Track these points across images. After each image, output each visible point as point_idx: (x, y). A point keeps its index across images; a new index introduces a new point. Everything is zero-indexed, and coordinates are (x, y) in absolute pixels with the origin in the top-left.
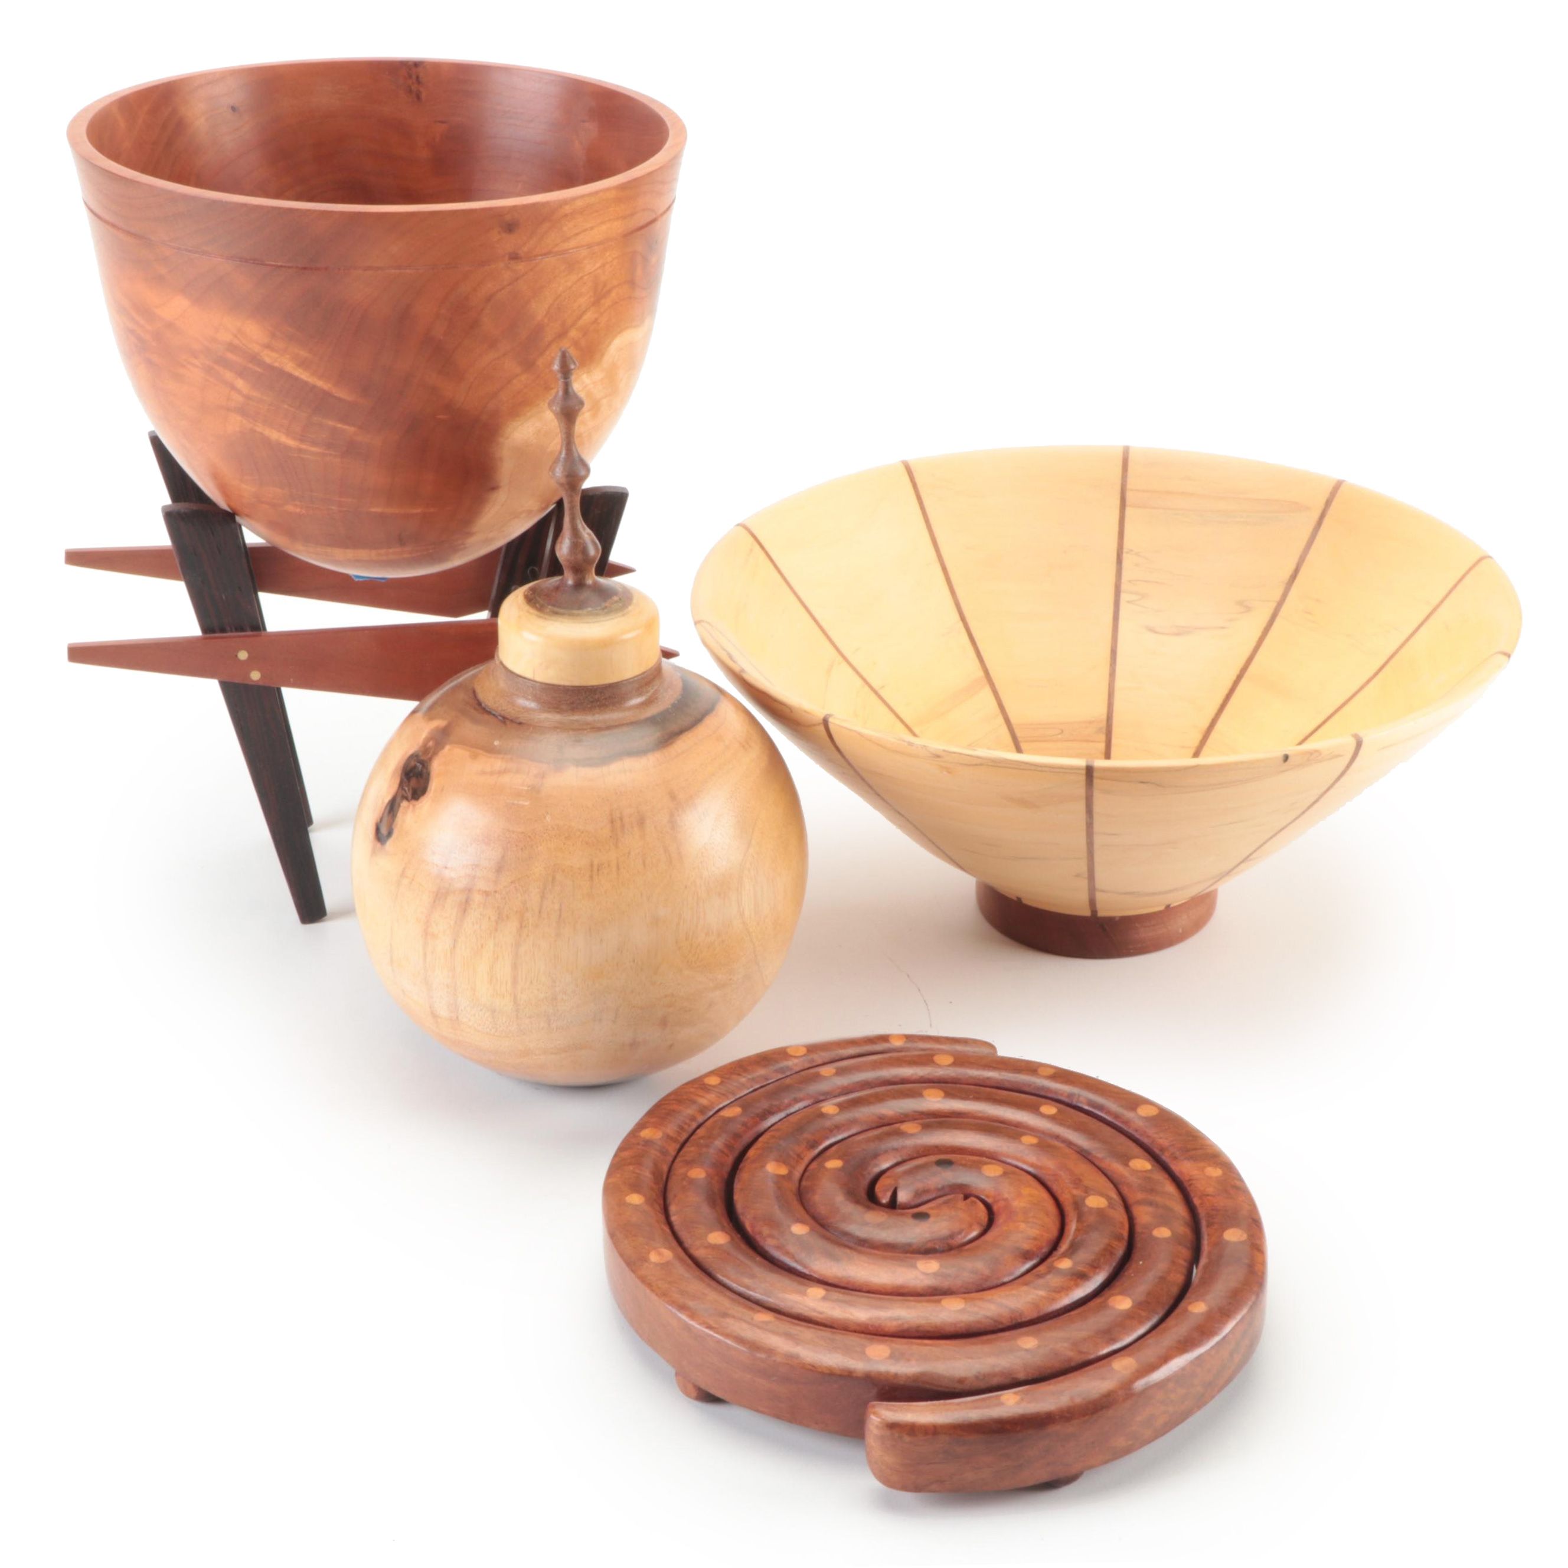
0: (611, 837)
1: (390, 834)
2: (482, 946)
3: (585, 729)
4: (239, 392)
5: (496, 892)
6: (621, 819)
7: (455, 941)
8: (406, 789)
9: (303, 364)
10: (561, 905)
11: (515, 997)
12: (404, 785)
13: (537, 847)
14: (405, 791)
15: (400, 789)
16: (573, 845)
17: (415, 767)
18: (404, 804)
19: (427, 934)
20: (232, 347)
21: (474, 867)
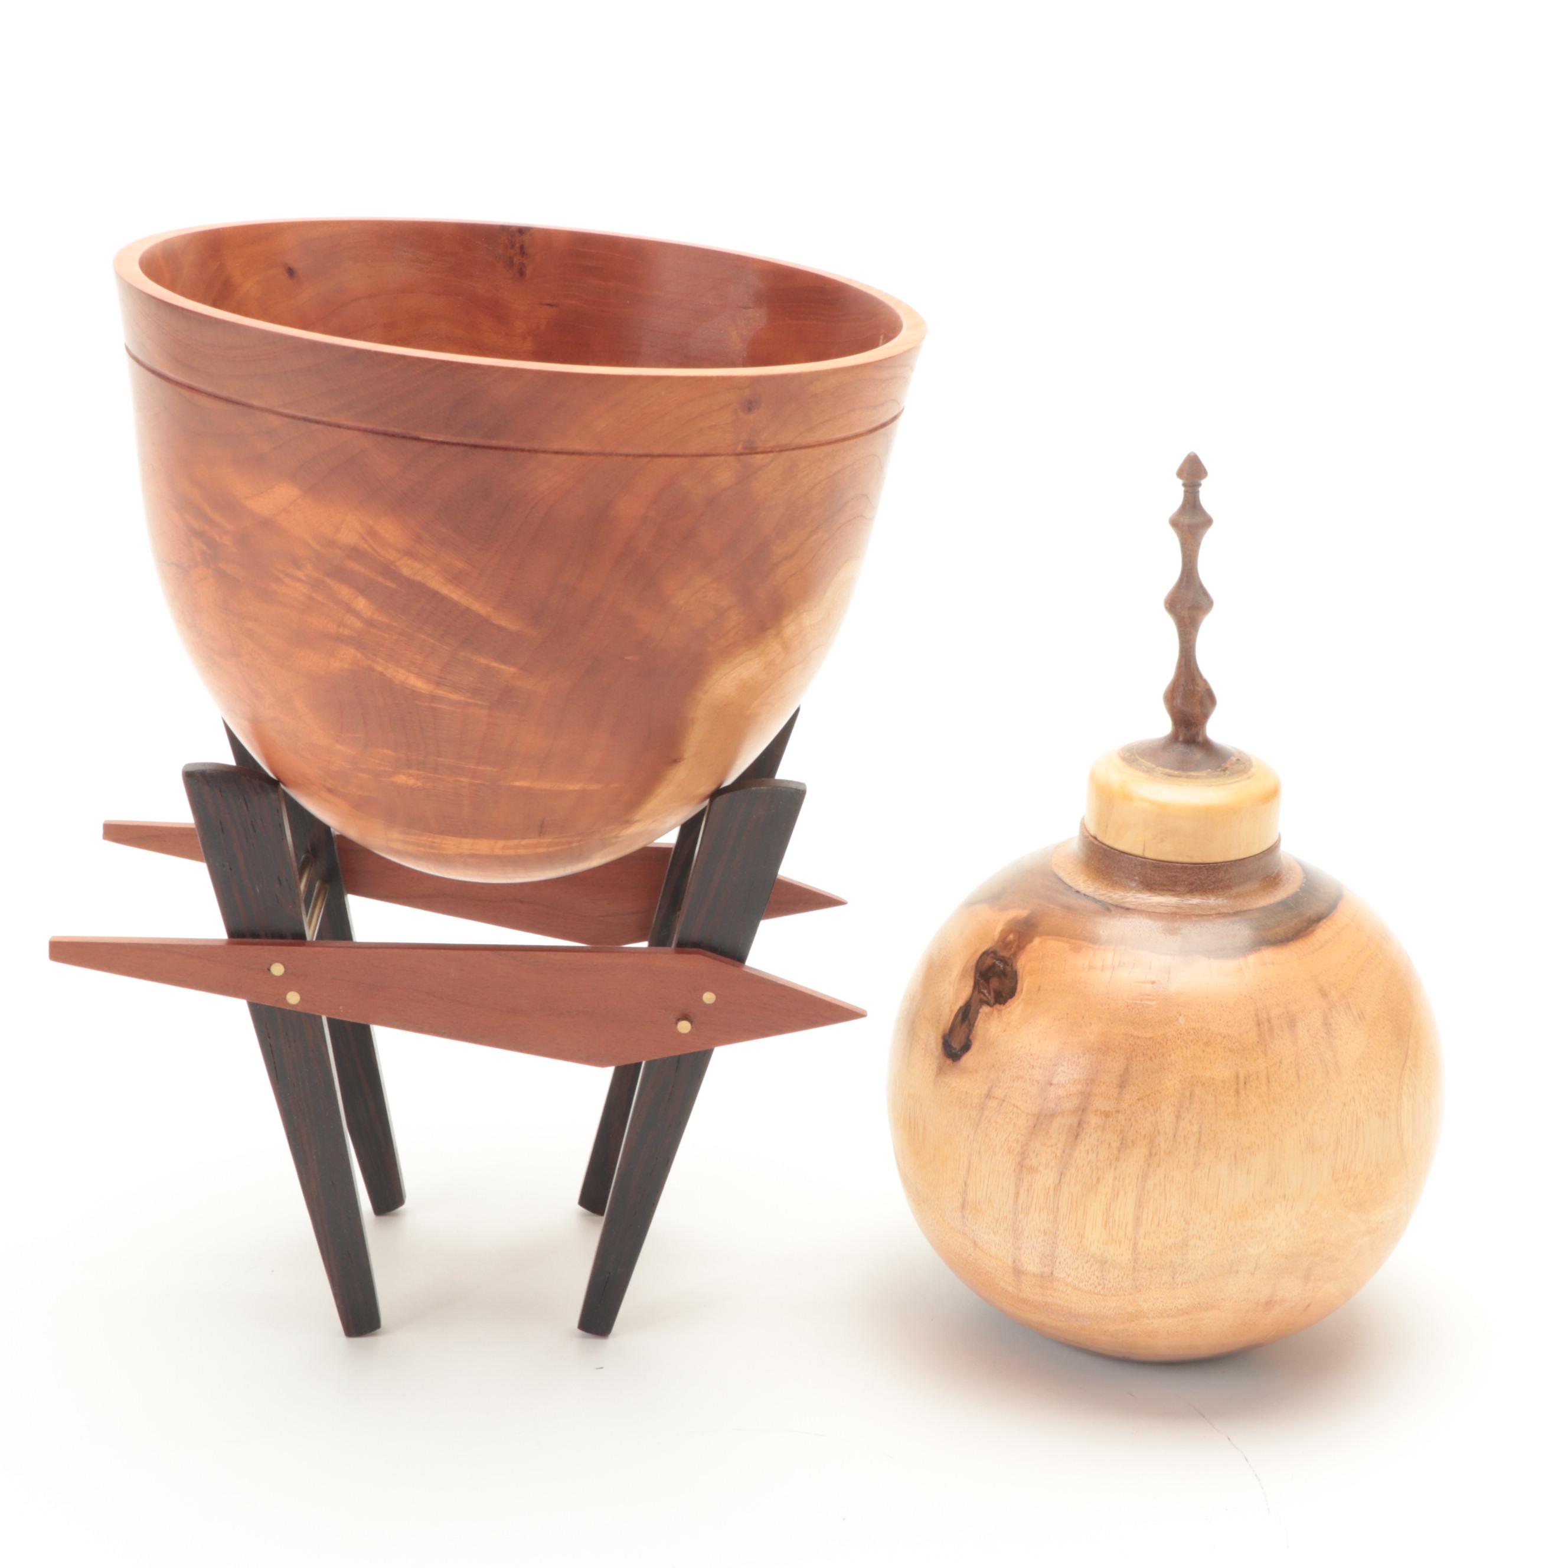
0: (1258, 1042)
1: (966, 1047)
2: (1098, 1180)
3: (1211, 915)
4: (358, 615)
5: (1118, 1112)
6: (1269, 1021)
7: (1062, 1175)
8: (985, 991)
9: (456, 578)
10: (1200, 1127)
11: (1135, 1244)
12: (981, 987)
13: (1170, 1056)
14: (984, 995)
15: (976, 992)
16: (1214, 1052)
17: (994, 965)
18: (985, 1009)
19: (1023, 1167)
20: (356, 553)
21: (1088, 1082)
